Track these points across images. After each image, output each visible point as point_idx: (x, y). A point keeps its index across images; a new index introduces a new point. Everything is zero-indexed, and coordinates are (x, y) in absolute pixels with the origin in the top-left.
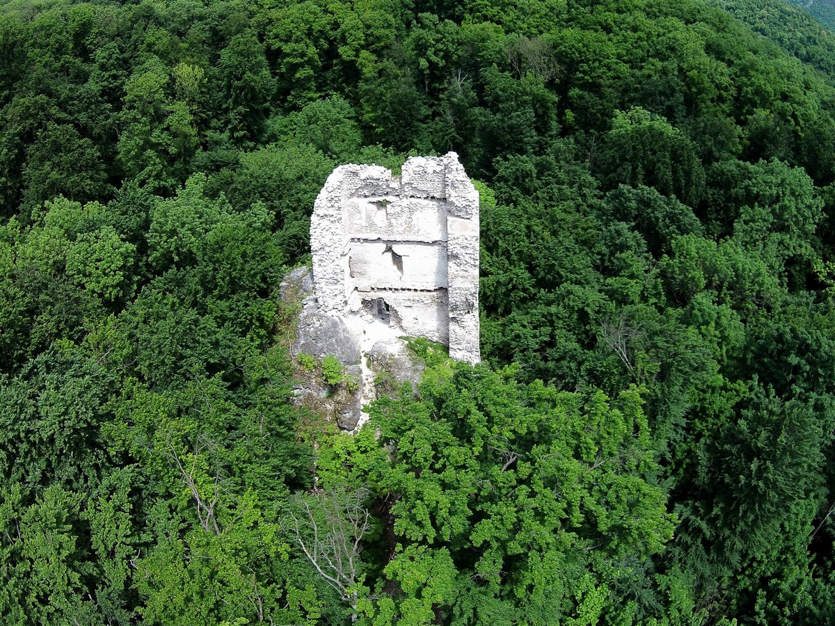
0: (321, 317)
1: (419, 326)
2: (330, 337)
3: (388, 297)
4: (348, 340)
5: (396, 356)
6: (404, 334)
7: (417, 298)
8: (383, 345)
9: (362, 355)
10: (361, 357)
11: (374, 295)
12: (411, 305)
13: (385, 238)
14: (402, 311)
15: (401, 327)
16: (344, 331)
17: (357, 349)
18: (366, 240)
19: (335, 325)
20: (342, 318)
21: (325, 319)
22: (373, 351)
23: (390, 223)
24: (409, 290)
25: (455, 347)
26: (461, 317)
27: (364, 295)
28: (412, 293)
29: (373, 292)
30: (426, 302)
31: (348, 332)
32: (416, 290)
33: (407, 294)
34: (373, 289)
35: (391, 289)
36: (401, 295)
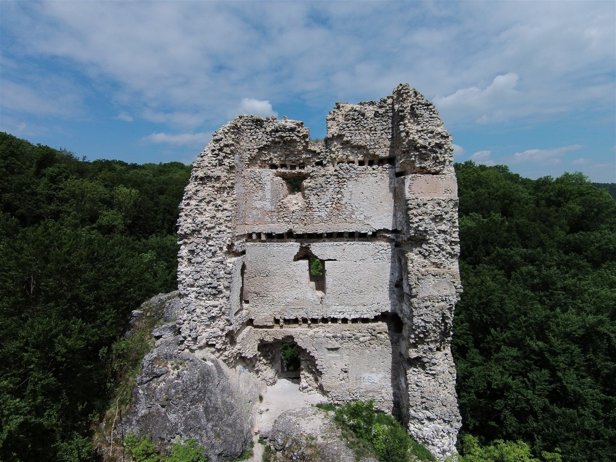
0: (183, 361)
1: (350, 385)
2: (194, 401)
3: (302, 335)
4: (230, 409)
5: (320, 440)
6: (324, 400)
7: (348, 334)
8: (294, 419)
9: (256, 439)
10: (252, 444)
11: (279, 332)
12: (337, 345)
13: (299, 229)
14: (323, 359)
15: (321, 388)
16: (223, 390)
17: (246, 427)
18: (270, 237)
19: (206, 376)
20: (224, 366)
21: (188, 364)
22: (275, 431)
23: (309, 203)
24: (334, 320)
25: (421, 415)
26: (430, 355)
27: (262, 334)
28: (339, 325)
29: (277, 328)
30: (361, 339)
31: (231, 394)
32: (345, 321)
33: (330, 326)
34: (277, 321)
35: (305, 321)
36: (321, 330)
